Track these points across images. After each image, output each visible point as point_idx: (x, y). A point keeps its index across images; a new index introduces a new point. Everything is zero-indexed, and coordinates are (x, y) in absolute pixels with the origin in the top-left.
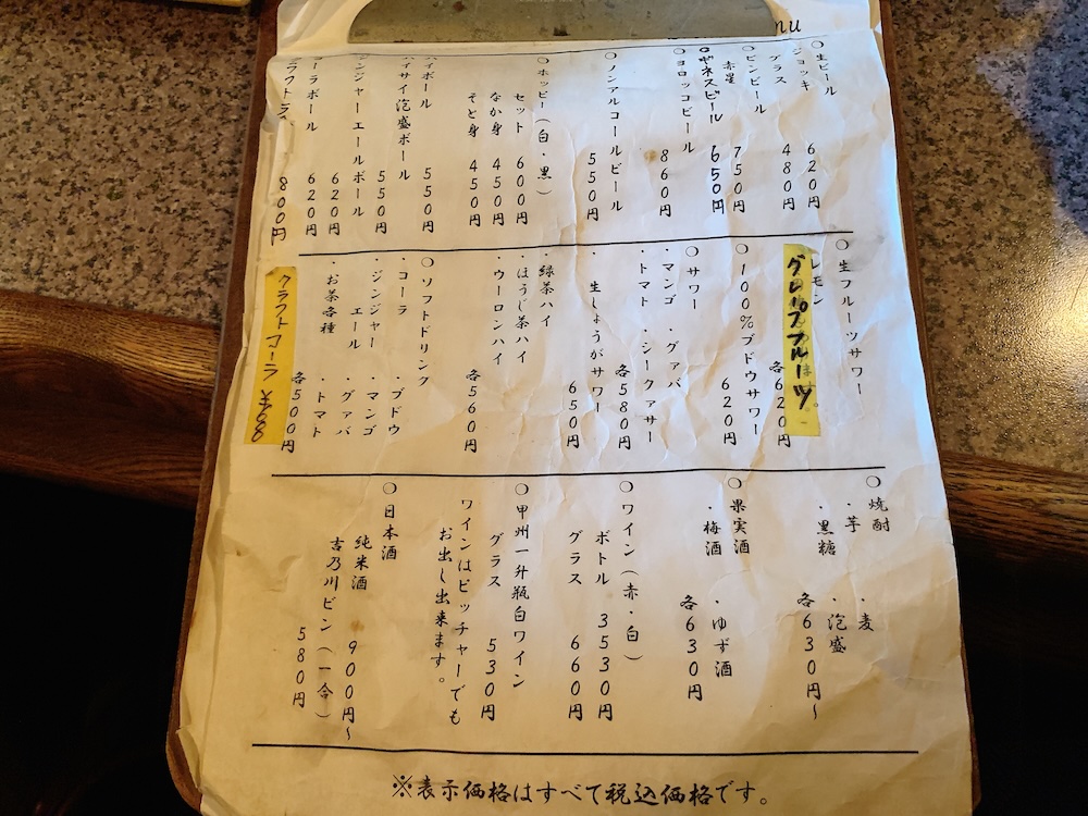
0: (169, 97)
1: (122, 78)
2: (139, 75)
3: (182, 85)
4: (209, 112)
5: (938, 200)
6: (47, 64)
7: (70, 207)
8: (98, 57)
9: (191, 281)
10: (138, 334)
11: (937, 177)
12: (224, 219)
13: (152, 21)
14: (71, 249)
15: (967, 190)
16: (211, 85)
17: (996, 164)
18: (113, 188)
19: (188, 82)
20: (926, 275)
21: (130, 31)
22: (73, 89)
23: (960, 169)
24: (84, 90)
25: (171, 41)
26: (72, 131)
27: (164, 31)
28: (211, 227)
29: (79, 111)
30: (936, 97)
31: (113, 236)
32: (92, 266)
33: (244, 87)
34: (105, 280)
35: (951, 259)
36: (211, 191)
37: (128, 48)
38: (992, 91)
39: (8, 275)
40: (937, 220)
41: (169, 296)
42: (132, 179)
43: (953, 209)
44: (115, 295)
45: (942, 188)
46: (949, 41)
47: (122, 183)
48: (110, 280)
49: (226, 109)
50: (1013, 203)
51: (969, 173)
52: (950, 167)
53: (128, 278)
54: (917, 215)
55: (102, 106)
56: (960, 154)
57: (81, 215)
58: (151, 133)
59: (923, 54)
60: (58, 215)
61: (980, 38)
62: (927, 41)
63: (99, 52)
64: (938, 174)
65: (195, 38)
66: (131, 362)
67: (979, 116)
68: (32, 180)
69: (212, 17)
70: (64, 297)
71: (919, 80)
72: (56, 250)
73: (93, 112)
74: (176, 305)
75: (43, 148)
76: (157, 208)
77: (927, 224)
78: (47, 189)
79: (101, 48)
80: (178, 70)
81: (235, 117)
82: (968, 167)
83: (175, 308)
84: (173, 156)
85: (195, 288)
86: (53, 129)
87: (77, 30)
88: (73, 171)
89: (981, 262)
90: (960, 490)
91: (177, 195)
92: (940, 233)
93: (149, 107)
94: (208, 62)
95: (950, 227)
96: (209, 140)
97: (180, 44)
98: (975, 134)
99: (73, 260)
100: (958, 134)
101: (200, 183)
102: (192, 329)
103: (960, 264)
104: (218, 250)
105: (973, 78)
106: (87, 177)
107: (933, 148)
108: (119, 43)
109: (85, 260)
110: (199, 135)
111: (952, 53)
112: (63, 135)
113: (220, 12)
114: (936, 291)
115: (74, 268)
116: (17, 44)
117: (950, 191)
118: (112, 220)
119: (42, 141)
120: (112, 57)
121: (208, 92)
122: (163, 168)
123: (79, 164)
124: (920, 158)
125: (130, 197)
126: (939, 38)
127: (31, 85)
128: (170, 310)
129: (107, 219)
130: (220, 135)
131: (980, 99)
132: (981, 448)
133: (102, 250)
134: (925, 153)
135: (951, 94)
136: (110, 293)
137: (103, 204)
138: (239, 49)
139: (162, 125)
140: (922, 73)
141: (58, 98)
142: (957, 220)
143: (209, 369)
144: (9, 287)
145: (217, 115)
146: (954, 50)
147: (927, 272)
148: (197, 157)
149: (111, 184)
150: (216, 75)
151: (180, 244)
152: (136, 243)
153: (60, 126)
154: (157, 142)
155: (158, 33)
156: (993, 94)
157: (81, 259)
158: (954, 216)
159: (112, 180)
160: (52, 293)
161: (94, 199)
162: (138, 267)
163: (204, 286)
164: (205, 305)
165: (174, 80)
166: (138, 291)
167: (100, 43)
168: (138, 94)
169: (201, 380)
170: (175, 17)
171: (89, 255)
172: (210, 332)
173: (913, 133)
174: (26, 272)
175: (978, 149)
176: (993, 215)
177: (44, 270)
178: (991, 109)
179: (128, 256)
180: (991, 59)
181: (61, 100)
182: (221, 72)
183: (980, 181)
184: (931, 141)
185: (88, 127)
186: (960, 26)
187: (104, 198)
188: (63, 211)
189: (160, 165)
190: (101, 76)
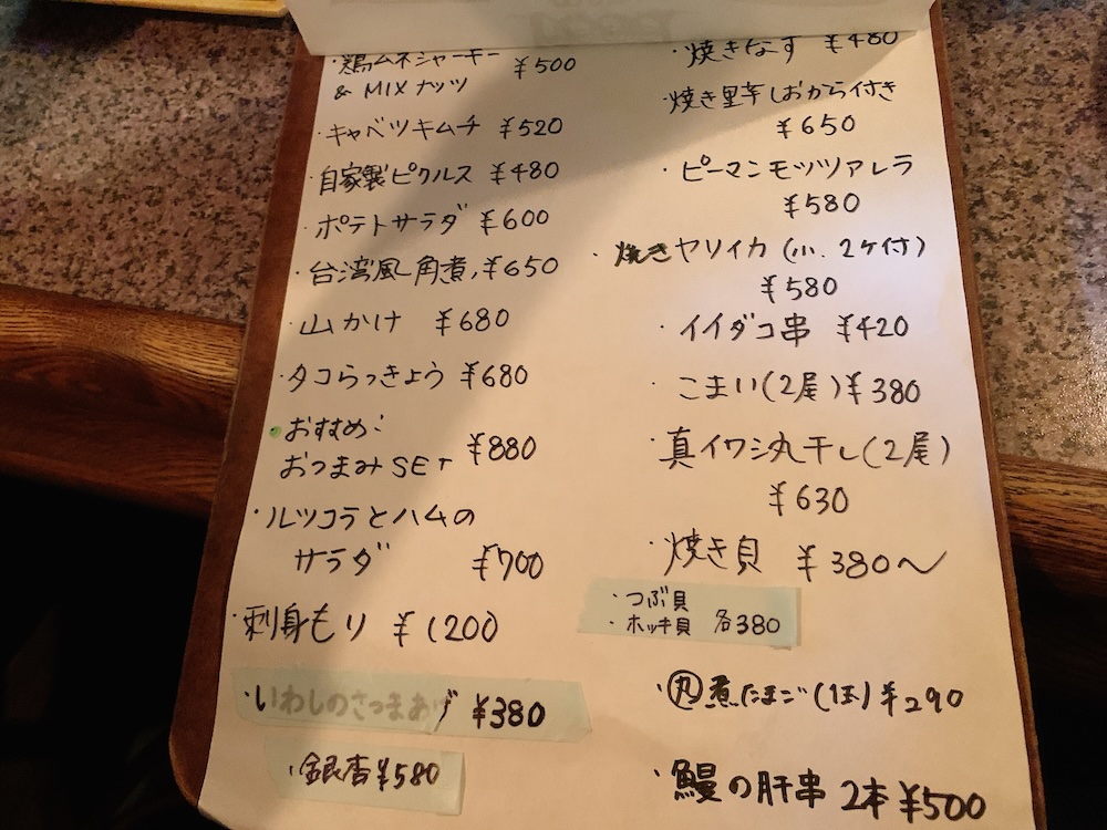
0: (210, 108)
1: (167, 92)
2: (183, 89)
3: (223, 97)
4: (247, 122)
5: (994, 193)
6: (98, 81)
7: (110, 214)
8: (146, 73)
9: (221, 283)
10: (166, 331)
11: (992, 169)
12: (255, 223)
13: (198, 38)
14: (109, 253)
15: (1026, 182)
16: (251, 96)
17: (1058, 155)
18: (152, 196)
19: (228, 94)
20: (982, 271)
21: (177, 48)
22: (120, 103)
23: (1019, 161)
24: (130, 104)
25: (214, 56)
26: (117, 142)
27: (209, 47)
28: (243, 230)
29: (124, 123)
30: (991, 88)
31: (149, 240)
32: (127, 269)
33: (282, 97)
34: (139, 282)
35: (1009, 253)
36: (245, 196)
37: (174, 64)
38: (1053, 80)
39: (48, 279)
40: (993, 213)
41: (199, 297)
42: (170, 186)
43: (1011, 202)
44: (147, 296)
45: (999, 180)
46: (1005, 31)
47: (161, 190)
48: (144, 283)
49: (264, 118)
50: (1077, 195)
51: (1028, 165)
52: (1008, 159)
53: (161, 281)
54: (972, 208)
55: (147, 119)
56: (1018, 146)
57: (121, 221)
58: (191, 142)
59: (976, 45)
60: (99, 221)
61: (1038, 27)
62: (980, 33)
63: (147, 69)
64: (994, 166)
65: (238, 53)
66: (159, 360)
67: (1038, 107)
68: (76, 189)
69: (254, 32)
70: (100, 299)
71: (972, 72)
72: (95, 254)
73: (137, 124)
74: (206, 306)
75: (89, 159)
76: (193, 214)
77: (982, 218)
78: (90, 198)
79: (148, 65)
80: (219, 83)
81: (272, 126)
82: (1027, 158)
83: (204, 309)
84: (210, 164)
85: (225, 290)
86: (99, 141)
87: (128, 48)
88: (115, 180)
89: (1042, 256)
90: (1020, 494)
91: (212, 200)
92: (997, 228)
93: (191, 119)
94: (249, 75)
95: (1008, 220)
96: (246, 148)
97: (223, 58)
98: (1035, 125)
99: (111, 264)
100: (1015, 125)
101: (234, 189)
102: (218, 327)
103: (1019, 258)
104: (249, 252)
105: (1032, 68)
106: (128, 185)
107: (988, 139)
108: (166, 59)
109: (122, 264)
110: (236, 144)
111: (1009, 44)
112: (108, 147)
113: (262, 28)
114: (992, 286)
115: (111, 271)
116: (71, 63)
117: (1008, 183)
118: (149, 226)
119: (88, 152)
120: (158, 73)
121: (247, 102)
122: (201, 175)
123: (121, 173)
124: (974, 151)
125: (168, 204)
126: (994, 30)
127: (82, 100)
128: (199, 310)
129: (145, 224)
130: (256, 142)
131: (1040, 89)
132: (1045, 452)
133: (138, 253)
134: (979, 146)
135: (1007, 85)
136: (143, 294)
137: (143, 211)
138: (279, 61)
139: (201, 135)
140: (975, 64)
141: (106, 111)
142: (1015, 213)
143: (232, 366)
144: (49, 289)
145: (254, 124)
146: (1009, 41)
147: (982, 267)
148: (233, 164)
149: (150, 191)
150: (256, 86)
151: (213, 247)
152: (171, 247)
153: (106, 138)
154: (196, 151)
155: (204, 49)
156: (1054, 84)
157: (118, 262)
158: (1012, 209)
159: (151, 188)
160: (88, 295)
161: (133, 205)
162: (171, 270)
163: (233, 288)
164: (233, 306)
165: (215, 92)
166: (170, 292)
167: (148, 61)
168: (181, 106)
169: (224, 378)
170: (220, 34)
171: (126, 258)
172: (236, 330)
173: (966, 125)
174: (65, 276)
175: (1037, 140)
176: (1055, 208)
177: (83, 274)
178: (1052, 99)
179: (162, 260)
180: (1051, 49)
181: (109, 113)
182: (261, 83)
183: (1041, 173)
184: (986, 133)
185: (132, 139)
186: (1016, 17)
187: (143, 206)
188: (104, 217)
189: (198, 172)
190: (148, 90)
